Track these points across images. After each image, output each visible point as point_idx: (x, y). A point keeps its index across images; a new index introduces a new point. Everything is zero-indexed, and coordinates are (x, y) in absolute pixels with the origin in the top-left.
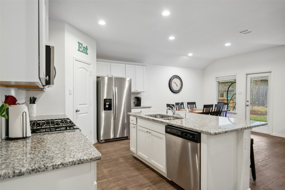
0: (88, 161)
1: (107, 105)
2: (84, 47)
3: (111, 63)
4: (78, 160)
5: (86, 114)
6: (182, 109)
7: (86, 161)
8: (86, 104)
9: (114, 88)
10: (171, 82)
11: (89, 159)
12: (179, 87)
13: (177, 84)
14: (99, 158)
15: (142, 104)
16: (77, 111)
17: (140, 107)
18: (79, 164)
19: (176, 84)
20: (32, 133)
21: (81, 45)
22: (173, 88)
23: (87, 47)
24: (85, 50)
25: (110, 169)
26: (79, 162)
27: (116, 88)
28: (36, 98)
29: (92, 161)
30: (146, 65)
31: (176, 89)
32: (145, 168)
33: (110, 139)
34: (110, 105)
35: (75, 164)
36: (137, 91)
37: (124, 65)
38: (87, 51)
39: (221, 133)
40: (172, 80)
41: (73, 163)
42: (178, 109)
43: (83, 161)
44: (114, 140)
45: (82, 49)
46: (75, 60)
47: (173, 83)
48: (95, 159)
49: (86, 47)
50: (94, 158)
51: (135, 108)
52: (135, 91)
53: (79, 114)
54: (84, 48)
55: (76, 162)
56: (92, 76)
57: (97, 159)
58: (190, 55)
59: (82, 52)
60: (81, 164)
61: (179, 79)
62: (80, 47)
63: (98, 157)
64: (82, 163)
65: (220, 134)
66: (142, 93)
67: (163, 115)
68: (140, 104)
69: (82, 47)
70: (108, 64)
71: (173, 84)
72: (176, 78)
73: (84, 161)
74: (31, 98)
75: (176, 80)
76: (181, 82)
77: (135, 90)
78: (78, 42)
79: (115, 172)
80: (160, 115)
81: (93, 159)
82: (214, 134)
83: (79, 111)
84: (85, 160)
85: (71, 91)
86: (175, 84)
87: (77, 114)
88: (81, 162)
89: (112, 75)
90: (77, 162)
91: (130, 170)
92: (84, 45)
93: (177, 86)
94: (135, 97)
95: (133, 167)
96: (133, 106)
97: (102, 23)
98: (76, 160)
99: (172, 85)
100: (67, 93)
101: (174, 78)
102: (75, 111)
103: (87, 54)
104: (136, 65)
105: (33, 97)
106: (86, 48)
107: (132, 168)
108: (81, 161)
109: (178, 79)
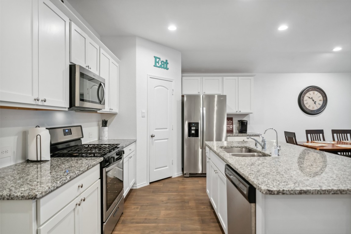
0: (19, 198)
1: (193, 130)
2: (163, 61)
3: (203, 77)
4: (7, 195)
5: (166, 140)
6: (320, 140)
7: (17, 198)
8: (166, 129)
9: (201, 109)
10: (303, 97)
11: (20, 196)
12: (319, 104)
13: (315, 100)
14: (33, 197)
15: (249, 131)
16: (152, 136)
17: (245, 135)
18: (8, 199)
19: (313, 100)
20: (51, 156)
21: (158, 60)
22: (307, 106)
23: (167, 61)
24: (165, 65)
25: (170, 212)
26: (9, 198)
27: (204, 109)
28: (107, 121)
29: (24, 199)
30: (255, 75)
31: (313, 108)
32: (214, 222)
33: (197, 174)
34: (197, 131)
35: (4, 199)
36: (240, 111)
37: (220, 78)
38: (167, 66)
39: (288, 193)
40: (306, 93)
41: (2, 197)
42: (312, 140)
43: (12, 197)
44: (202, 175)
45: (160, 64)
46: (150, 78)
47: (306, 98)
48: (27, 198)
49: (165, 61)
50: (26, 196)
51: (240, 136)
52: (237, 112)
53: (155, 140)
54: (163, 63)
55: (5, 197)
56: (174, 95)
57: (30, 197)
58: (338, 49)
59: (160, 67)
60: (10, 199)
61: (319, 92)
62: (156, 62)
63: (31, 196)
64: (12, 199)
65: (283, 194)
66: (251, 115)
67: (250, 148)
68: (246, 130)
69: (160, 62)
70: (199, 78)
71: (306, 100)
72: (312, 90)
73: (14, 197)
74: (103, 120)
75: (314, 93)
76: (324, 95)
77: (237, 110)
78: (154, 57)
79: (173, 217)
80: (247, 148)
81: (24, 196)
82: (266, 193)
83: (154, 136)
84: (16, 196)
85: (144, 113)
86: (311, 100)
87: (152, 139)
88: (10, 198)
89: (203, 92)
90: (7, 197)
91: (191, 220)
92: (163, 59)
93: (315, 103)
94: (239, 121)
95: (198, 216)
96: (236, 133)
97: (172, 28)
98: (6, 195)
99: (305, 102)
100: (139, 115)
101: (308, 91)
102: (149, 136)
103: (168, 69)
104: (238, 76)
105: (105, 120)
106: (166, 63)
107: (197, 218)
108: (11, 196)
109: (316, 92)
